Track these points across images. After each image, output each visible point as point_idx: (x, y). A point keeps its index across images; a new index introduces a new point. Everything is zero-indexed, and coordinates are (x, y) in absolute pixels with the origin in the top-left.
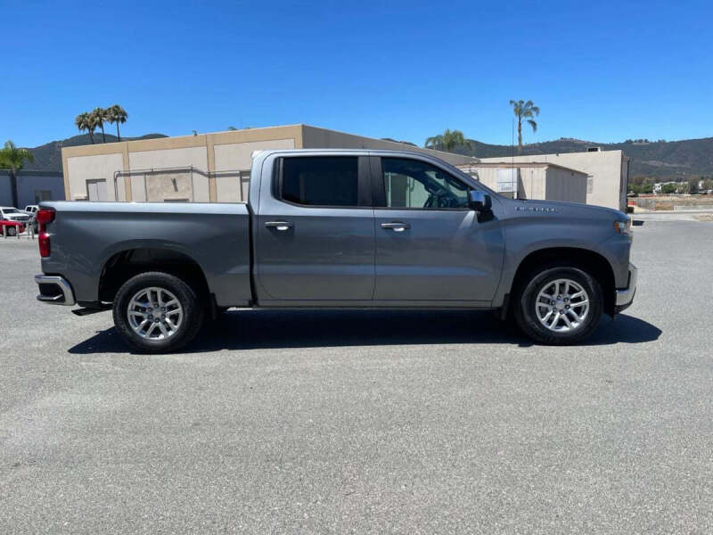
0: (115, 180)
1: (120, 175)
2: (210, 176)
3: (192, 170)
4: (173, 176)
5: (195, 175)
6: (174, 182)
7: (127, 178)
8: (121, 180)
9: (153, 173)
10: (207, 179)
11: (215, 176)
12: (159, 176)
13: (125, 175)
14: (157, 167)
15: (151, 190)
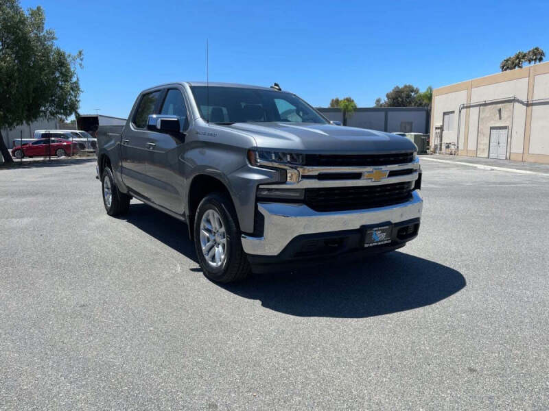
0: (460, 112)
1: (463, 108)
2: (528, 105)
3: (514, 100)
4: (500, 106)
5: (517, 104)
6: (500, 110)
7: (468, 109)
8: (464, 111)
9: (485, 104)
10: (525, 107)
11: (532, 104)
12: (490, 106)
13: (467, 107)
14: (489, 99)
15: (483, 119)
